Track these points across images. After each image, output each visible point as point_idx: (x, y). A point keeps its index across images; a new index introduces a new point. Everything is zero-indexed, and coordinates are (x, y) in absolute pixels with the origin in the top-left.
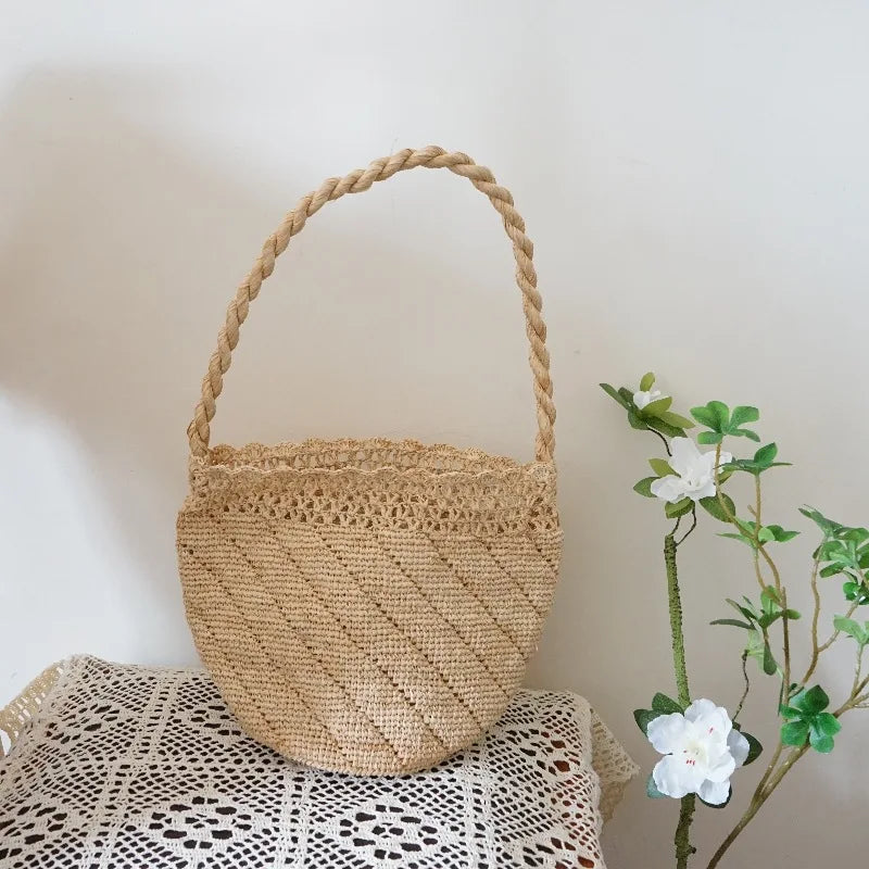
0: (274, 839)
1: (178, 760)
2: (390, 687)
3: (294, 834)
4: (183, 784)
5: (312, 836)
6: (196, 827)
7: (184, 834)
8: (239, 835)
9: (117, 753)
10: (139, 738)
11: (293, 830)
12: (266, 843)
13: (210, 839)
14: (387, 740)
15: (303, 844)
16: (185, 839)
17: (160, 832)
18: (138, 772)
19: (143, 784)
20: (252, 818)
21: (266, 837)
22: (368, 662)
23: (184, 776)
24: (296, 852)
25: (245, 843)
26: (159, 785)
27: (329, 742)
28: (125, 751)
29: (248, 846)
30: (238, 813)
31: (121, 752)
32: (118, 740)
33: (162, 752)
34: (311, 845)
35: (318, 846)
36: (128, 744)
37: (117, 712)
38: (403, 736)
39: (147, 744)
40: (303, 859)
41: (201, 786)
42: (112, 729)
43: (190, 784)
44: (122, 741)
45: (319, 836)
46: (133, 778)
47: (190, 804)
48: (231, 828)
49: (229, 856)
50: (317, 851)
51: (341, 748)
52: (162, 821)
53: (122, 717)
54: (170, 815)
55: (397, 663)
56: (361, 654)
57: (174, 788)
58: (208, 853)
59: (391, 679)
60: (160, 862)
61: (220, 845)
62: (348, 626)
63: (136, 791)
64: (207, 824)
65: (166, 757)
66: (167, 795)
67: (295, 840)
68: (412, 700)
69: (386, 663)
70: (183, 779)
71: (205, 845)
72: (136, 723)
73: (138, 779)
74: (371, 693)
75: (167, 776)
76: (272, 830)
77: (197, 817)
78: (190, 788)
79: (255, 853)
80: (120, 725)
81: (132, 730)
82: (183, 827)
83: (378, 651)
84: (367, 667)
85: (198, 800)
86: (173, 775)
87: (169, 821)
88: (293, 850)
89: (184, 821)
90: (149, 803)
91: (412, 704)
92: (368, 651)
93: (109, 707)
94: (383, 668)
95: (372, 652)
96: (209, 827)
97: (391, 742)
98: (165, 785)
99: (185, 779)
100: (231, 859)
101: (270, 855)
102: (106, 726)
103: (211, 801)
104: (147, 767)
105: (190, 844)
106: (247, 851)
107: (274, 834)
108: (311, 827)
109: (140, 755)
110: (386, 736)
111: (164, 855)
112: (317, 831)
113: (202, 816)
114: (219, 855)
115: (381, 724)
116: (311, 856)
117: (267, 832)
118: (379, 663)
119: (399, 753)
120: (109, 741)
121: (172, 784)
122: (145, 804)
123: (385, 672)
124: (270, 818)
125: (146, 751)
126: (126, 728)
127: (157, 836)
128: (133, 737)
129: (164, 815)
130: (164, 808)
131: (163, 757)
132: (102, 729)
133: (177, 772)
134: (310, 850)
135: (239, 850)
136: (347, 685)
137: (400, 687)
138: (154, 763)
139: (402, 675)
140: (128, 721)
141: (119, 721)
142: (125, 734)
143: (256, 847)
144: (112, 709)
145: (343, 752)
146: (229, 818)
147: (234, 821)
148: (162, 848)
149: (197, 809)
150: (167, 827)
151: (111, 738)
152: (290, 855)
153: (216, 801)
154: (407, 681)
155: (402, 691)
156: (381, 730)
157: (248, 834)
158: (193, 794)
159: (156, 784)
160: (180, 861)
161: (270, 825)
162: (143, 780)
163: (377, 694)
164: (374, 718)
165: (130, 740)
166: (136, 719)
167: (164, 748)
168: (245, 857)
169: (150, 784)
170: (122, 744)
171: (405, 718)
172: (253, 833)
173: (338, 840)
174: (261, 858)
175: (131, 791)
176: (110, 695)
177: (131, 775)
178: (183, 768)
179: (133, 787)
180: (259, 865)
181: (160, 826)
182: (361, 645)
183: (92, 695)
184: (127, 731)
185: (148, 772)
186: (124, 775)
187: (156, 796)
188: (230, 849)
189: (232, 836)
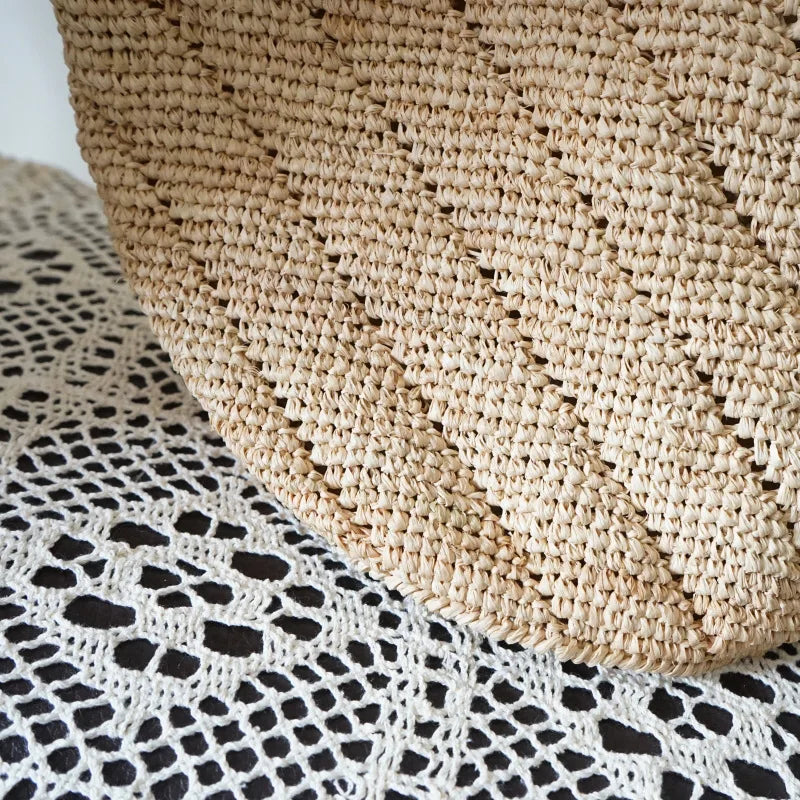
0: (379, 681)
1: (169, 406)
2: (712, 422)
3: (436, 676)
4: (165, 470)
5: (486, 691)
6: (165, 602)
7: (126, 616)
8: (281, 651)
9: (27, 362)
10: (94, 334)
11: (434, 662)
12: (352, 690)
13: (197, 649)
14: (678, 578)
15: (457, 714)
16: (125, 633)
17: (60, 597)
18: (62, 417)
19: (64, 450)
20: (328, 602)
21: (357, 672)
22: (657, 336)
23: (175, 451)
24: (436, 738)
25: (293, 679)
26: (104, 460)
27: (503, 553)
28: (49, 359)
29: (301, 689)
30: (291, 578)
31: (40, 360)
32: (42, 330)
33: (138, 381)
34: (480, 722)
35: (500, 727)
36: (63, 345)
37: (67, 268)
38: (728, 574)
39: (108, 354)
40: (453, 766)
41: (209, 483)
42: (41, 302)
43: (183, 473)
44: (54, 333)
45: (505, 693)
46: (43, 430)
47: (168, 530)
48: (263, 624)
49: (240, 712)
50: (499, 743)
51: (537, 578)
52: (75, 566)
53: (72, 283)
54: (104, 549)
55: (749, 356)
56: (637, 311)
57: (137, 476)
58: (180, 692)
59: (720, 400)
60: (32, 695)
61: (221, 673)
62: (614, 219)
63: (37, 462)
64: (197, 601)
65: (144, 392)
66: (114, 493)
67: (436, 694)
68: (769, 474)
69: (714, 350)
70: (167, 457)
71: (178, 665)
72: (101, 301)
73: (55, 436)
74: (651, 431)
75: (131, 442)
76: (376, 650)
77: (176, 570)
78: (181, 485)
79: (316, 716)
80: (62, 297)
81: (87, 316)
82: (130, 593)
83: (696, 308)
84: (652, 353)
85: (191, 523)
86: (147, 443)
87: (94, 569)
88: (425, 729)
89: (138, 573)
90: (60, 506)
91: (770, 486)
92: (663, 305)
93: (51, 254)
94: (702, 365)
95: (675, 308)
96: (201, 609)
97: (686, 585)
98: (117, 463)
99: (173, 460)
100: (244, 726)
101: (361, 731)
102: (29, 292)
103: (226, 531)
104: (89, 408)
105: (133, 654)
106: (294, 708)
107: (380, 665)
108: (484, 660)
109: (81, 375)
110: (677, 565)
111: (47, 674)
112: (500, 674)
113: (192, 570)
114: (211, 706)
115: (667, 527)
116: (476, 757)
117: (360, 652)
118: (690, 347)
119: (708, 620)
120: (23, 327)
121: (137, 465)
122: (50, 505)
123: (706, 378)
124: (375, 612)
125: (100, 371)
126: (73, 307)
127: (46, 609)
128: (80, 331)
129: (86, 547)
130: (94, 530)
131: (134, 391)
132: (18, 297)
133: (159, 436)
134: (477, 739)
135: (272, 698)
136: (583, 396)
137: (742, 430)
138: (111, 402)
139: (755, 394)
140: (84, 293)
141: (63, 289)
142: (66, 319)
143: (323, 699)
144: (58, 260)
145: (543, 587)
146: (265, 589)
147: (276, 603)
148: (49, 650)
149: (181, 546)
150: (85, 585)
151: (30, 321)
152: (418, 745)
153: (240, 532)
154: (767, 415)
155: (747, 443)
156: (664, 543)
157: (304, 651)
158: (183, 501)
159: (96, 456)
160: (91, 703)
161: (371, 633)
162: (67, 439)
163: (669, 438)
164: (649, 506)
165: (72, 336)
166: (103, 294)
167: (146, 372)
168: (284, 728)
169: (81, 452)
170: (50, 340)
171: (742, 522)
172: (323, 648)
173: (559, 715)
174: (331, 741)
175: (25, 464)
176: (69, 232)
177: (40, 418)
178: (176, 430)
179: (34, 455)
180: (322, 761)
181: (66, 579)
182: (647, 283)
183: (33, 224)
184: (73, 314)
185: (89, 421)
186: (22, 416)
187: (87, 488)
188: (246, 693)
189: (259, 649)
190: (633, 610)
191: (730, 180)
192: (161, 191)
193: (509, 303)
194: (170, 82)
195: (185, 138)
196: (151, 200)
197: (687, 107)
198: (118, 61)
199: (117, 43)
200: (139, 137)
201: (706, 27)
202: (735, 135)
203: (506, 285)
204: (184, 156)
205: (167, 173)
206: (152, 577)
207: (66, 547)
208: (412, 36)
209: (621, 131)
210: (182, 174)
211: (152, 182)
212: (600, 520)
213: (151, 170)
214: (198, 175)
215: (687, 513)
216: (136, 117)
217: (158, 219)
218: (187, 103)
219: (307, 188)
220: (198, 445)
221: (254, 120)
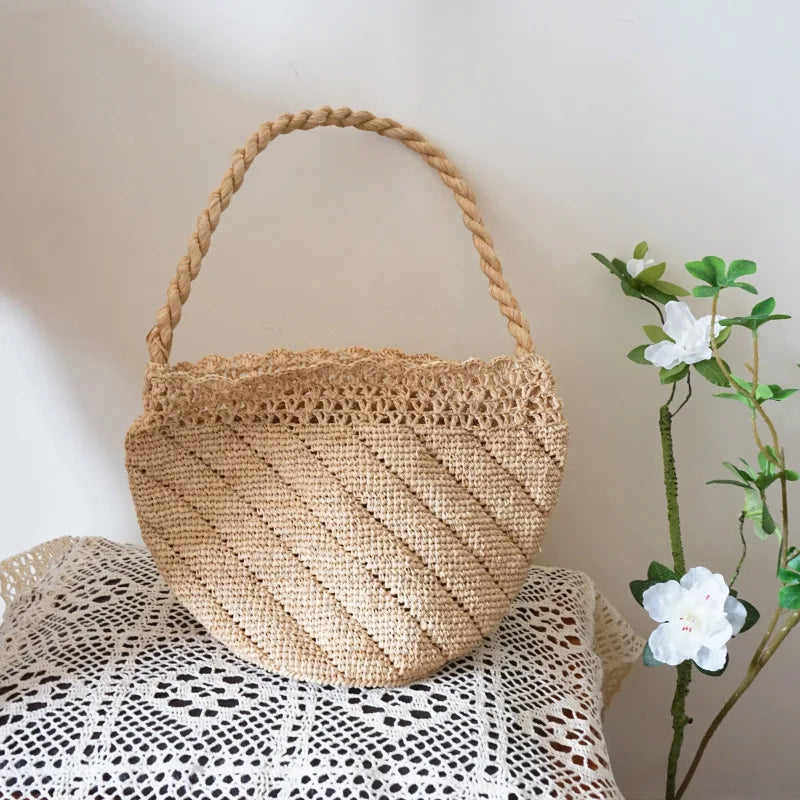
0: (281, 707)
1: (186, 632)
2: (382, 591)
3: (302, 702)
4: (190, 655)
5: (320, 704)
6: (202, 696)
7: (190, 703)
8: (245, 704)
9: (125, 626)
10: (147, 610)
11: (301, 698)
12: (273, 711)
13: (216, 707)
14: (382, 650)
15: (311, 711)
16: (190, 707)
17: (165, 701)
18: (146, 644)
19: (151, 655)
20: (260, 687)
21: (273, 705)
22: (355, 565)
23: (192, 648)
24: (304, 719)
25: (251, 711)
26: (167, 655)
27: (318, 653)
28: (133, 624)
29: (255, 714)
30: (245, 681)
31: (129, 625)
32: (126, 613)
33: (171, 625)
34: (319, 713)
35: (326, 713)
36: (137, 617)
37: (127, 585)
38: (399, 645)
39: (156, 617)
40: (310, 727)
41: (209, 657)
42: (121, 602)
43: (197, 655)
44: (131, 613)
46: (140, 650)
47: (197, 674)
48: (238, 697)
49: (235, 723)
50: (325, 718)
51: (331, 660)
52: (168, 690)
53: (132, 590)
54: (176, 684)
55: (388, 566)
56: (347, 558)
57: (180, 659)
58: (214, 721)
59: (383, 583)
60: (164, 730)
61: (226, 713)
62: (333, 529)
63: (142, 661)
64: (213, 694)
65: (174, 629)
66: (174, 666)
67: (302, 707)
68: (406, 606)
69: (375, 566)
70: (190, 650)
71: (210, 713)
72: (146, 596)
73: (145, 651)
74: (361, 599)
75: (175, 648)
76: (279, 698)
77: (203, 686)
78: (198, 659)
79: (261, 720)
80: (129, 598)
81: (142, 604)
82: (188, 695)
83: (366, 553)
84: (355, 571)
85: (205, 670)
86: (181, 647)
87: (174, 690)
88: (300, 718)
89: (190, 689)
90: (155, 673)
91: (408, 610)
92: (356, 554)
93: (119, 580)
94: (374, 572)
95: (360, 555)
96: (215, 696)
97: (385, 652)
98: (172, 656)
99: (193, 651)
100: (237, 727)
101: (277, 722)
102: (115, 599)
103: (218, 671)
104: (155, 639)
105: (195, 713)
106: (253, 719)
107: (282, 702)
108: (319, 695)
109: (148, 627)
110: (381, 645)
111: (168, 723)
112: (325, 698)
113: (208, 685)
114: (225, 723)
115: (374, 632)
116: (318, 723)
117: (274, 700)
118: (368, 567)
119: (395, 663)
120: (118, 614)
121: (179, 655)
122: (151, 674)
123: (376, 576)
124: (278, 687)
125: (155, 624)
126: (135, 601)
127: (162, 705)
128: (141, 610)
129: (169, 685)
130: (170, 678)
131: (170, 629)
132: (110, 602)
133: (185, 644)
134: (318, 718)
135: (245, 718)
136: (336, 591)
137: (393, 592)
138: (162, 635)
139: (394, 578)
140: (137, 595)
141: (128, 594)
142: (134, 607)
143: (263, 715)
144: (121, 583)
146: (236, 686)
147: (241, 690)
148: (166, 717)
149: (202, 679)
150: (172, 696)
151: (120, 610)
152: (297, 723)
153: (224, 671)
154: (399, 584)
155: (396, 596)
156: (375, 638)
157: (255, 702)
158: (200, 664)
159: (163, 655)
160: (184, 729)
161: (277, 694)
162: (150, 651)
163: (368, 599)
164: (366, 626)
165: (139, 613)
166: (146, 593)
167: (173, 621)
168: (251, 725)
169: (157, 655)
170: (131, 617)
171: (399, 624)
172: (260, 701)
173: (347, 707)
174: (267, 726)
175: (138, 662)
176: (120, 569)
177: (138, 646)
178: (191, 640)
179: (140, 658)
180: (265, 732)
181: (165, 695)
182: (348, 548)
183: (102, 568)
184: (136, 604)
185: (156, 644)
186: (131, 646)
187: (163, 666)
188: (236, 717)
189: (238, 704)
190: (366, 663)
191: (369, 508)
192: (176, 549)
193: (305, 564)
194: (174, 510)
195: (182, 528)
196: (173, 553)
197: (349, 489)
198: (156, 507)
199: (155, 501)
200: (165, 531)
201: (349, 463)
202: (366, 494)
203: (303, 558)
204: (183, 535)
205: (177, 542)
206: (195, 690)
207: (161, 686)
208: (256, 479)
209: (329, 500)
210: (183, 541)
211: (172, 546)
212: (350, 634)
213: (171, 542)
214: (189, 540)
215: (380, 625)
216: (163, 525)
217: (176, 559)
218: (182, 516)
219: (228, 538)
220: (201, 645)
221: (206, 517)
